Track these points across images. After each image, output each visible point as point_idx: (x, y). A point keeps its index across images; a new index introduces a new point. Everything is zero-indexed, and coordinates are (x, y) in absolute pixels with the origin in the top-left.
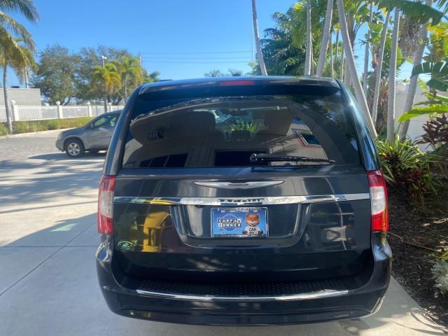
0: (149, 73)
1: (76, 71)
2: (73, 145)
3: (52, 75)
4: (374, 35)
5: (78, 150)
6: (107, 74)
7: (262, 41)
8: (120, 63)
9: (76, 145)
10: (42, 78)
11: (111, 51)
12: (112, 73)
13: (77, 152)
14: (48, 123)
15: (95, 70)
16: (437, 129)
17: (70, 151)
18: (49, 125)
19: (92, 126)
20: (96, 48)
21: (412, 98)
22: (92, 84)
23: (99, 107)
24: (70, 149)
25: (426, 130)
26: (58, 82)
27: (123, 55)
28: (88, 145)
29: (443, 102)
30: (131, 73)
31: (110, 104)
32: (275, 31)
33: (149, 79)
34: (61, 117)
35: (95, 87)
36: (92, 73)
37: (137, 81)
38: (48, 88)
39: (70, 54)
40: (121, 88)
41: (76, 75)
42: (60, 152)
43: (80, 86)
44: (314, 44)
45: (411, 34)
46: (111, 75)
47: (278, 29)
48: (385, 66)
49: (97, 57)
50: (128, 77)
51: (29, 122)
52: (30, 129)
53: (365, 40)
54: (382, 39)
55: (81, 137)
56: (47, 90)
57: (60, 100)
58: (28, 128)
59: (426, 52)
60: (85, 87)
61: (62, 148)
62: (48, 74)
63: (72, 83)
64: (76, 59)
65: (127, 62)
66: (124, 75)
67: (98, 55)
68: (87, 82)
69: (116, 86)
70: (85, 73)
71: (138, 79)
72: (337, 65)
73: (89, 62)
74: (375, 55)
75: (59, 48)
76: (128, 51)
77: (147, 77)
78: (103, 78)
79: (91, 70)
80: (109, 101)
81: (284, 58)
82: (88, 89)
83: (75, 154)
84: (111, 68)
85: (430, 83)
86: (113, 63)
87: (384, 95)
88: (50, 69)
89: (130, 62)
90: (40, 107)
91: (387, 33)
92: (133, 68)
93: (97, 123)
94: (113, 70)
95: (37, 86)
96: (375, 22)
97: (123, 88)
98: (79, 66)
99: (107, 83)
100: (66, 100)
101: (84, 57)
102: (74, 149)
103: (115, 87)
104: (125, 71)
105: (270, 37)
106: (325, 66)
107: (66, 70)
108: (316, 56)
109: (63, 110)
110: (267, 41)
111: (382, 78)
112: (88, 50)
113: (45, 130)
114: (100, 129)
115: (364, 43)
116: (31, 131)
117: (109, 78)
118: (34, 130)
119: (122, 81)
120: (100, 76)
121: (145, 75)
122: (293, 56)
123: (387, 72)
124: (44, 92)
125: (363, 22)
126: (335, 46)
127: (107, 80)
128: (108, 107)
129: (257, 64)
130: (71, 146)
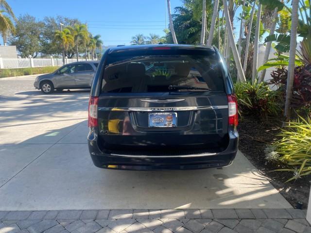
0: (93, 36)
1: (41, 33)
2: (46, 85)
3: (24, 36)
4: (246, 14)
5: (50, 89)
6: (64, 36)
7: (173, 16)
8: (73, 28)
9: (48, 85)
10: (17, 38)
11: (66, 19)
12: (67, 35)
13: (49, 90)
14: (24, 71)
15: (56, 33)
16: (279, 75)
17: (44, 89)
18: (25, 72)
19: (59, 72)
20: (55, 17)
21: (268, 56)
22: (54, 43)
23: (58, 59)
24: (44, 88)
25: (272, 76)
26: (28, 41)
27: (75, 22)
28: (56, 85)
29: (284, 59)
30: (81, 36)
31: (66, 57)
32: (182, 9)
33: (93, 40)
34: (33, 66)
35: (56, 45)
36: (53, 35)
37: (85, 41)
38: (21, 45)
39: (37, 21)
40: (74, 46)
41: (41, 36)
42: (37, 90)
43: (44, 44)
44: (208, 18)
45: (270, 13)
46: (67, 37)
47: (184, 7)
48: (253, 35)
49: (56, 24)
50: (79, 39)
51: (11, 69)
52: (11, 74)
53: (240, 17)
54: (251, 16)
55: (52, 80)
56: (20, 47)
57: (30, 54)
58: (10, 73)
59: (278, 26)
60: (48, 45)
61: (39, 87)
62: (21, 35)
63: (39, 42)
64: (41, 25)
65: (78, 28)
66: (76, 37)
67: (57, 22)
68: (49, 41)
69: (71, 45)
70: (48, 35)
71: (86, 40)
72: (223, 32)
73: (51, 27)
74: (246, 27)
75: (28, 17)
76: (78, 20)
77: (92, 38)
78: (62, 40)
79: (52, 33)
80: (66, 56)
81: (187, 27)
82: (51, 47)
83: (47, 91)
84: (66, 32)
85: (277, 47)
86: (68, 28)
87: (251, 54)
88: (22, 32)
89: (80, 28)
90: (17, 59)
91: (254, 13)
92: (83, 32)
93: (62, 71)
94: (68, 33)
95: (13, 44)
96: (246, 5)
97: (76, 46)
98: (43, 30)
99: (65, 43)
100: (35, 54)
101: (46, 24)
102: (47, 87)
103: (69, 45)
104: (77, 34)
105: (178, 13)
106: (214, 34)
107: (34, 33)
108: (209, 26)
109: (34, 61)
110: (176, 15)
111: (250, 42)
112: (50, 19)
113: (22, 75)
114: (65, 74)
115: (239, 19)
116: (12, 75)
117: (66, 39)
118: (15, 75)
119: (75, 41)
120: (59, 37)
121: (91, 37)
122: (193, 26)
123: (254, 38)
124: (18, 48)
125: (240, 5)
126: (221, 20)
127: (64, 40)
128: (65, 59)
129: (169, 31)
130: (44, 86)
